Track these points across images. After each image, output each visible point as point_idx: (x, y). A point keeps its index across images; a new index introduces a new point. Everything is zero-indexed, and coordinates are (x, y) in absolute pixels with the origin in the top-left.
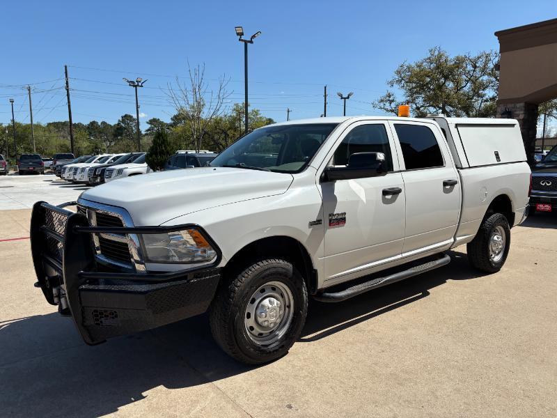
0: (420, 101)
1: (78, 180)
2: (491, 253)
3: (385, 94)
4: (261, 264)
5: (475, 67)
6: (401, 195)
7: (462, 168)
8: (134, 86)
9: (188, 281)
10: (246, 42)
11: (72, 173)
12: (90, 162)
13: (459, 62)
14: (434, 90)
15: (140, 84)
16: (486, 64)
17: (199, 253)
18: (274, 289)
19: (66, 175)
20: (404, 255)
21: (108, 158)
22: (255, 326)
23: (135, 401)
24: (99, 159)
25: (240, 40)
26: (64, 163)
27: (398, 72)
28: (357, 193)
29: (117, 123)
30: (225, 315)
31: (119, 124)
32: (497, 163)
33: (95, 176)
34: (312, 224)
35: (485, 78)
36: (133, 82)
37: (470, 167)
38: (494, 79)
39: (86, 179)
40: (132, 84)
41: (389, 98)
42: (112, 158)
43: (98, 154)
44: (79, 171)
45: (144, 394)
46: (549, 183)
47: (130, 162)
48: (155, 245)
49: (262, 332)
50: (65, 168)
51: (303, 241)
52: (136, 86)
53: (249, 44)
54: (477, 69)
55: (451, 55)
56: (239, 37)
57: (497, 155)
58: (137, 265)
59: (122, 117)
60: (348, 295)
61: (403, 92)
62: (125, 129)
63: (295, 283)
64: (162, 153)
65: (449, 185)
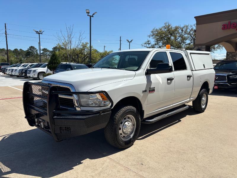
0: (161, 44)
1: (13, 74)
2: (202, 104)
3: (147, 41)
4: (125, 108)
5: (182, 31)
6: (173, 81)
7: (193, 71)
8: (38, 33)
9: (100, 114)
10: (90, 16)
11: (10, 71)
12: (18, 67)
13: (176, 28)
14: (166, 39)
15: (41, 33)
16: (186, 30)
17: (103, 103)
18: (129, 118)
19: (7, 72)
20: (173, 105)
21: (27, 65)
22: (122, 133)
23: (79, 164)
24: (23, 66)
25: (88, 15)
26: (6, 67)
27: (152, 32)
28: (158, 79)
29: (27, 50)
30: (112, 129)
31: (28, 50)
32: (204, 69)
33: (22, 73)
34: (144, 92)
35: (186, 35)
36: (38, 32)
37: (195, 70)
38: (190, 36)
39: (17, 74)
40: (37, 32)
41: (148, 43)
42: (29, 65)
43: (22, 63)
44: (14, 71)
45: (82, 162)
46: (217, 78)
47: (38, 67)
48: (84, 99)
49: (125, 135)
50: (7, 69)
51: (140, 99)
52: (39, 34)
53: (92, 17)
54: (183, 32)
55: (173, 26)
56: (87, 14)
57: (204, 65)
58: (77, 108)
59: (30, 47)
60: (155, 121)
61: (154, 40)
62: (31, 52)
63: (137, 115)
64: (55, 63)
65: (189, 77)
